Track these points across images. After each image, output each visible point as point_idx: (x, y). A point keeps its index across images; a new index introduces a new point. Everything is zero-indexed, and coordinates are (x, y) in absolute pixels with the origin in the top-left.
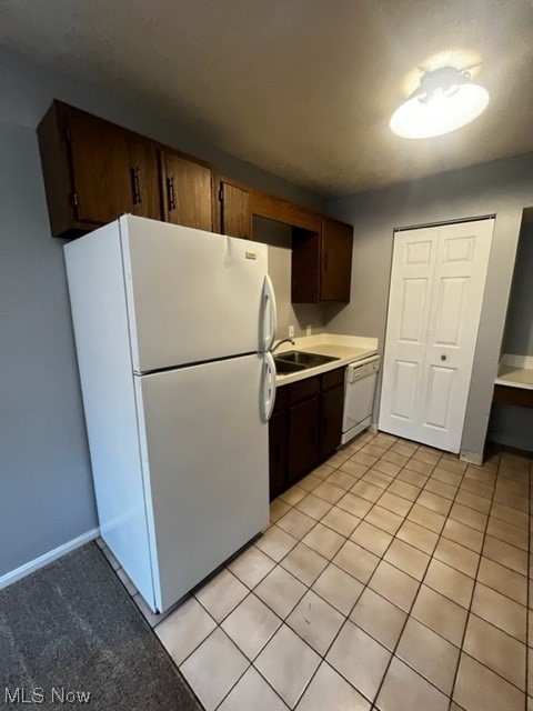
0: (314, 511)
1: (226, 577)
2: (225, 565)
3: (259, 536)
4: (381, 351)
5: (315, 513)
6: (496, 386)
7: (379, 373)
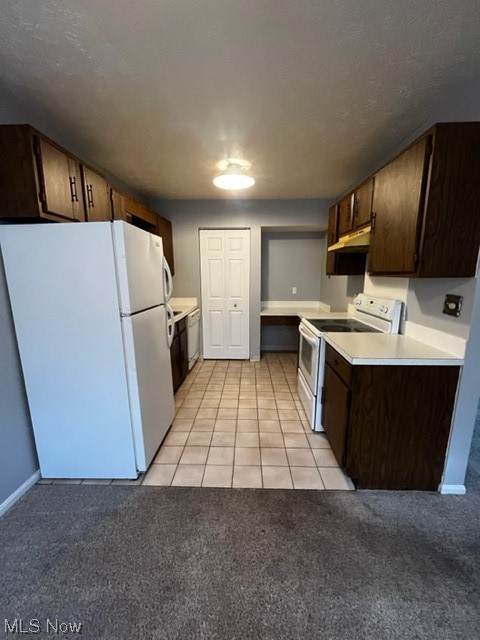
0: (194, 405)
1: (165, 449)
2: (161, 445)
3: (171, 426)
4: (199, 306)
5: (195, 405)
6: (262, 317)
7: (200, 321)
